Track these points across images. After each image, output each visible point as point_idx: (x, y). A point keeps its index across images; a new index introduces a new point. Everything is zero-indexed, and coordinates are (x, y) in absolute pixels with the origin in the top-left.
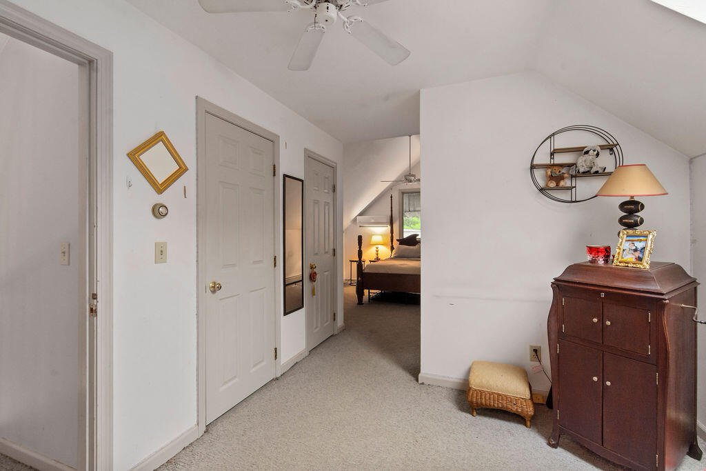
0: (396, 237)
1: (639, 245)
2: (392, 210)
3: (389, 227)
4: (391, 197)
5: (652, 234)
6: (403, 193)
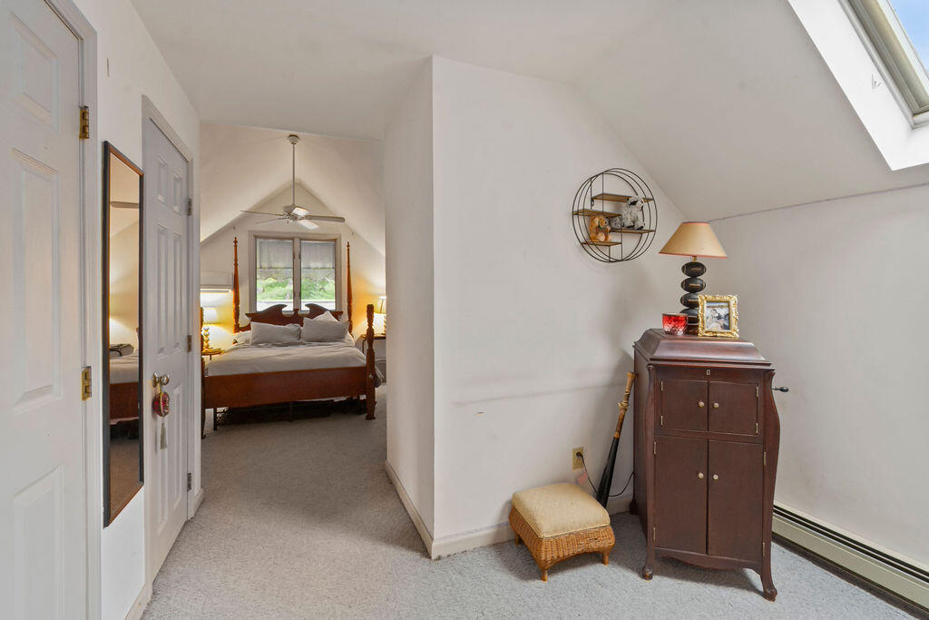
0: (244, 309)
1: (723, 312)
2: (236, 265)
3: (231, 293)
4: (236, 242)
5: (734, 300)
6: (256, 237)
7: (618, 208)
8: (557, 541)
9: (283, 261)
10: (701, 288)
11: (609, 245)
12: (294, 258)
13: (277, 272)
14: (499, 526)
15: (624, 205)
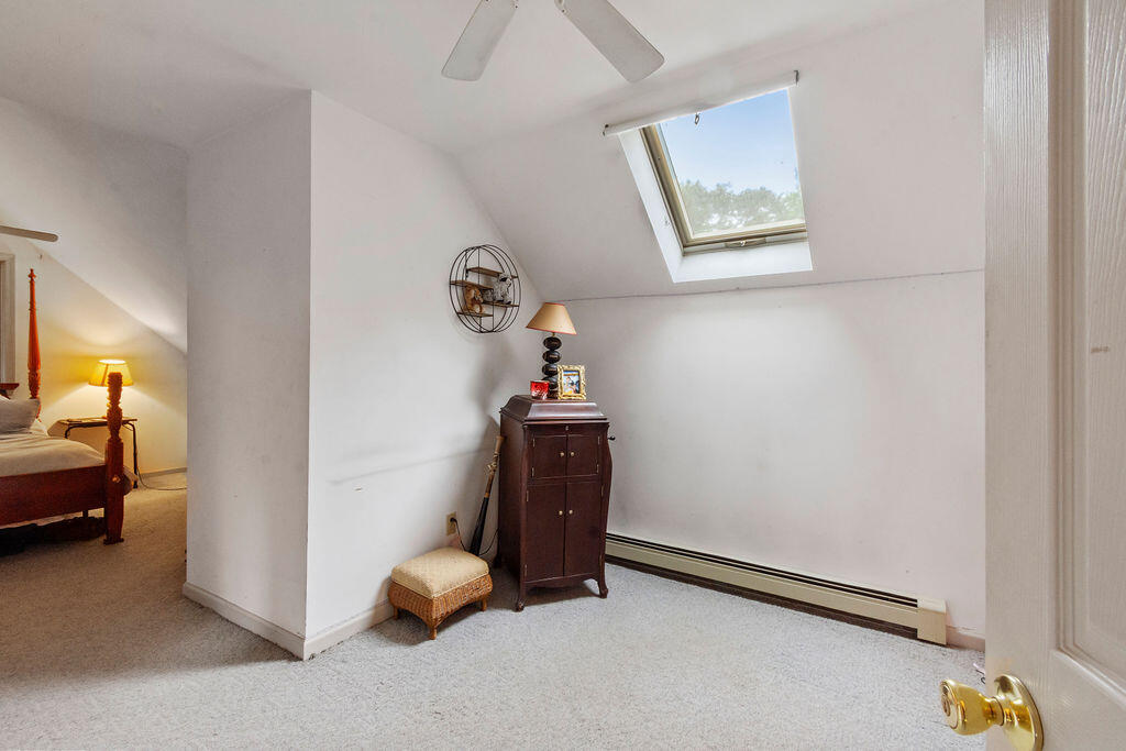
1: (575, 379)
5: (582, 369)
7: (488, 282)
8: (445, 598)
10: (557, 360)
11: (481, 315)
14: (376, 607)
15: (494, 280)
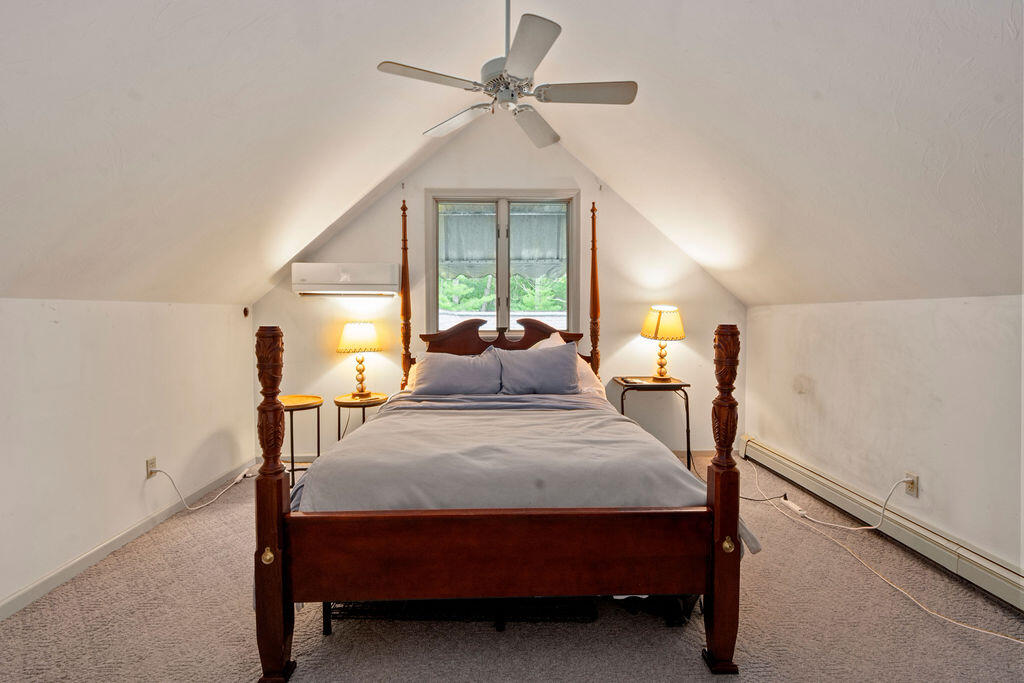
0: (419, 327)
2: (405, 249)
3: (398, 299)
4: (404, 209)
6: (437, 201)
9: (479, 246)
12: (498, 236)
13: (471, 267)
